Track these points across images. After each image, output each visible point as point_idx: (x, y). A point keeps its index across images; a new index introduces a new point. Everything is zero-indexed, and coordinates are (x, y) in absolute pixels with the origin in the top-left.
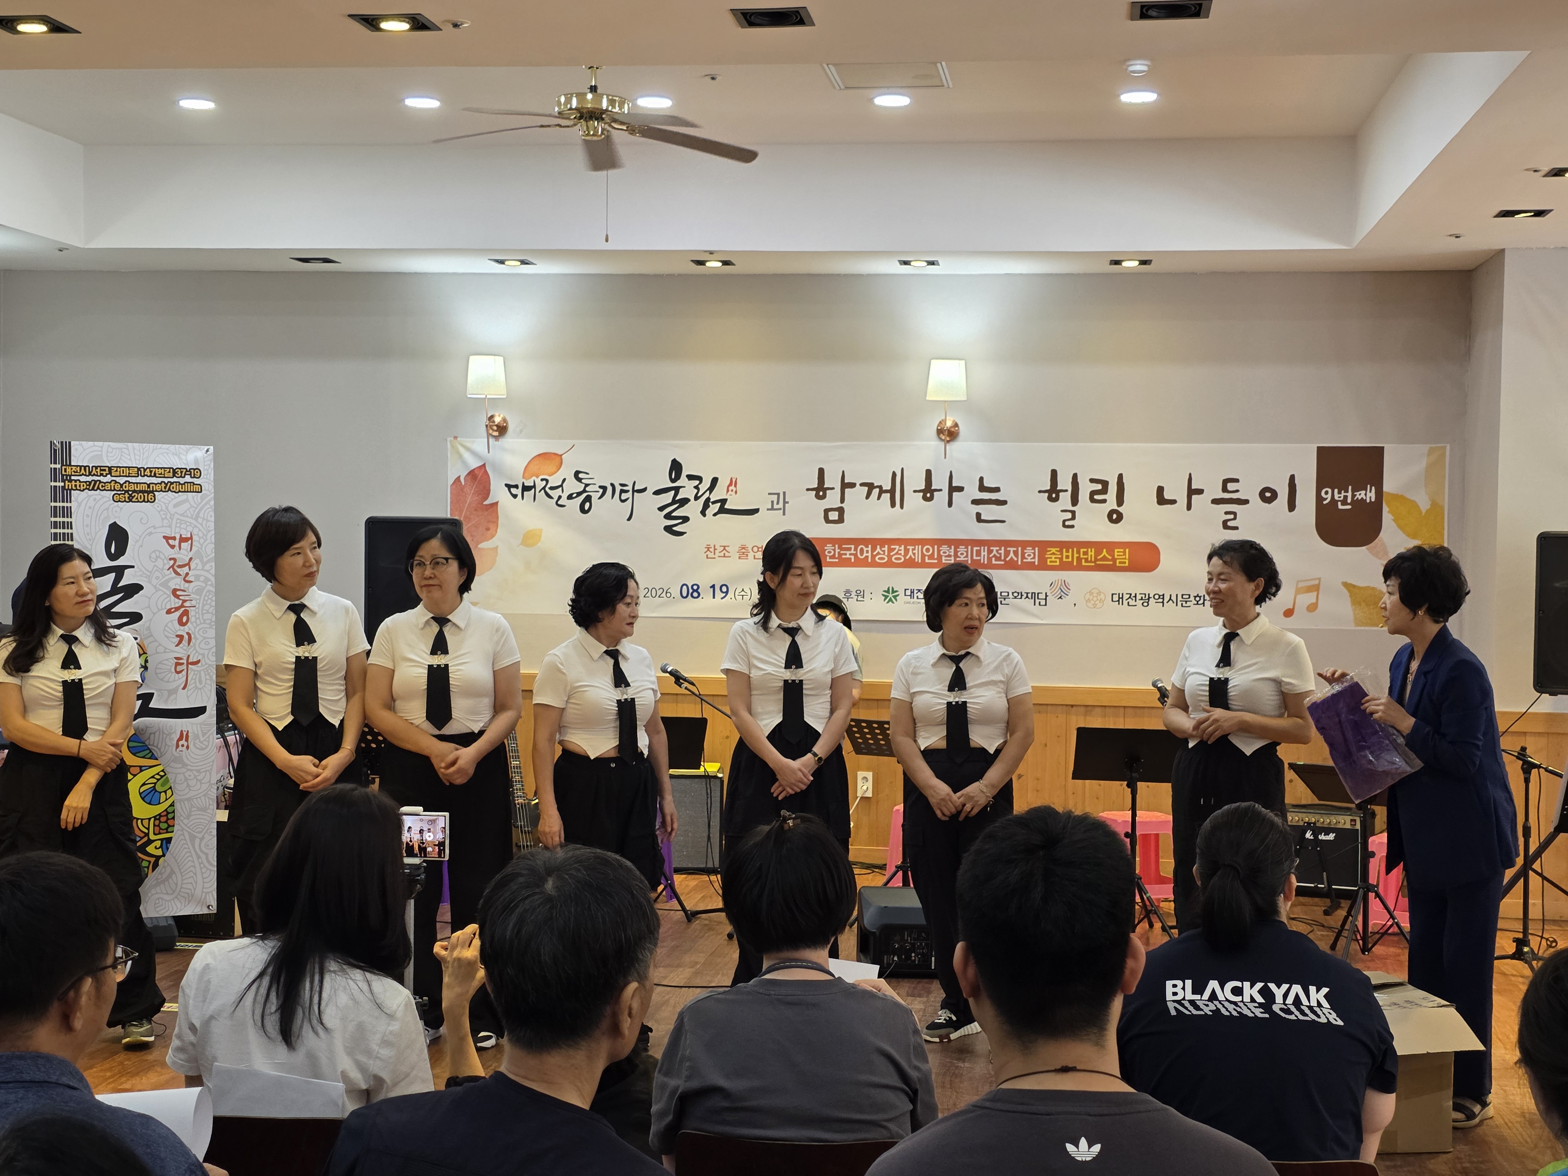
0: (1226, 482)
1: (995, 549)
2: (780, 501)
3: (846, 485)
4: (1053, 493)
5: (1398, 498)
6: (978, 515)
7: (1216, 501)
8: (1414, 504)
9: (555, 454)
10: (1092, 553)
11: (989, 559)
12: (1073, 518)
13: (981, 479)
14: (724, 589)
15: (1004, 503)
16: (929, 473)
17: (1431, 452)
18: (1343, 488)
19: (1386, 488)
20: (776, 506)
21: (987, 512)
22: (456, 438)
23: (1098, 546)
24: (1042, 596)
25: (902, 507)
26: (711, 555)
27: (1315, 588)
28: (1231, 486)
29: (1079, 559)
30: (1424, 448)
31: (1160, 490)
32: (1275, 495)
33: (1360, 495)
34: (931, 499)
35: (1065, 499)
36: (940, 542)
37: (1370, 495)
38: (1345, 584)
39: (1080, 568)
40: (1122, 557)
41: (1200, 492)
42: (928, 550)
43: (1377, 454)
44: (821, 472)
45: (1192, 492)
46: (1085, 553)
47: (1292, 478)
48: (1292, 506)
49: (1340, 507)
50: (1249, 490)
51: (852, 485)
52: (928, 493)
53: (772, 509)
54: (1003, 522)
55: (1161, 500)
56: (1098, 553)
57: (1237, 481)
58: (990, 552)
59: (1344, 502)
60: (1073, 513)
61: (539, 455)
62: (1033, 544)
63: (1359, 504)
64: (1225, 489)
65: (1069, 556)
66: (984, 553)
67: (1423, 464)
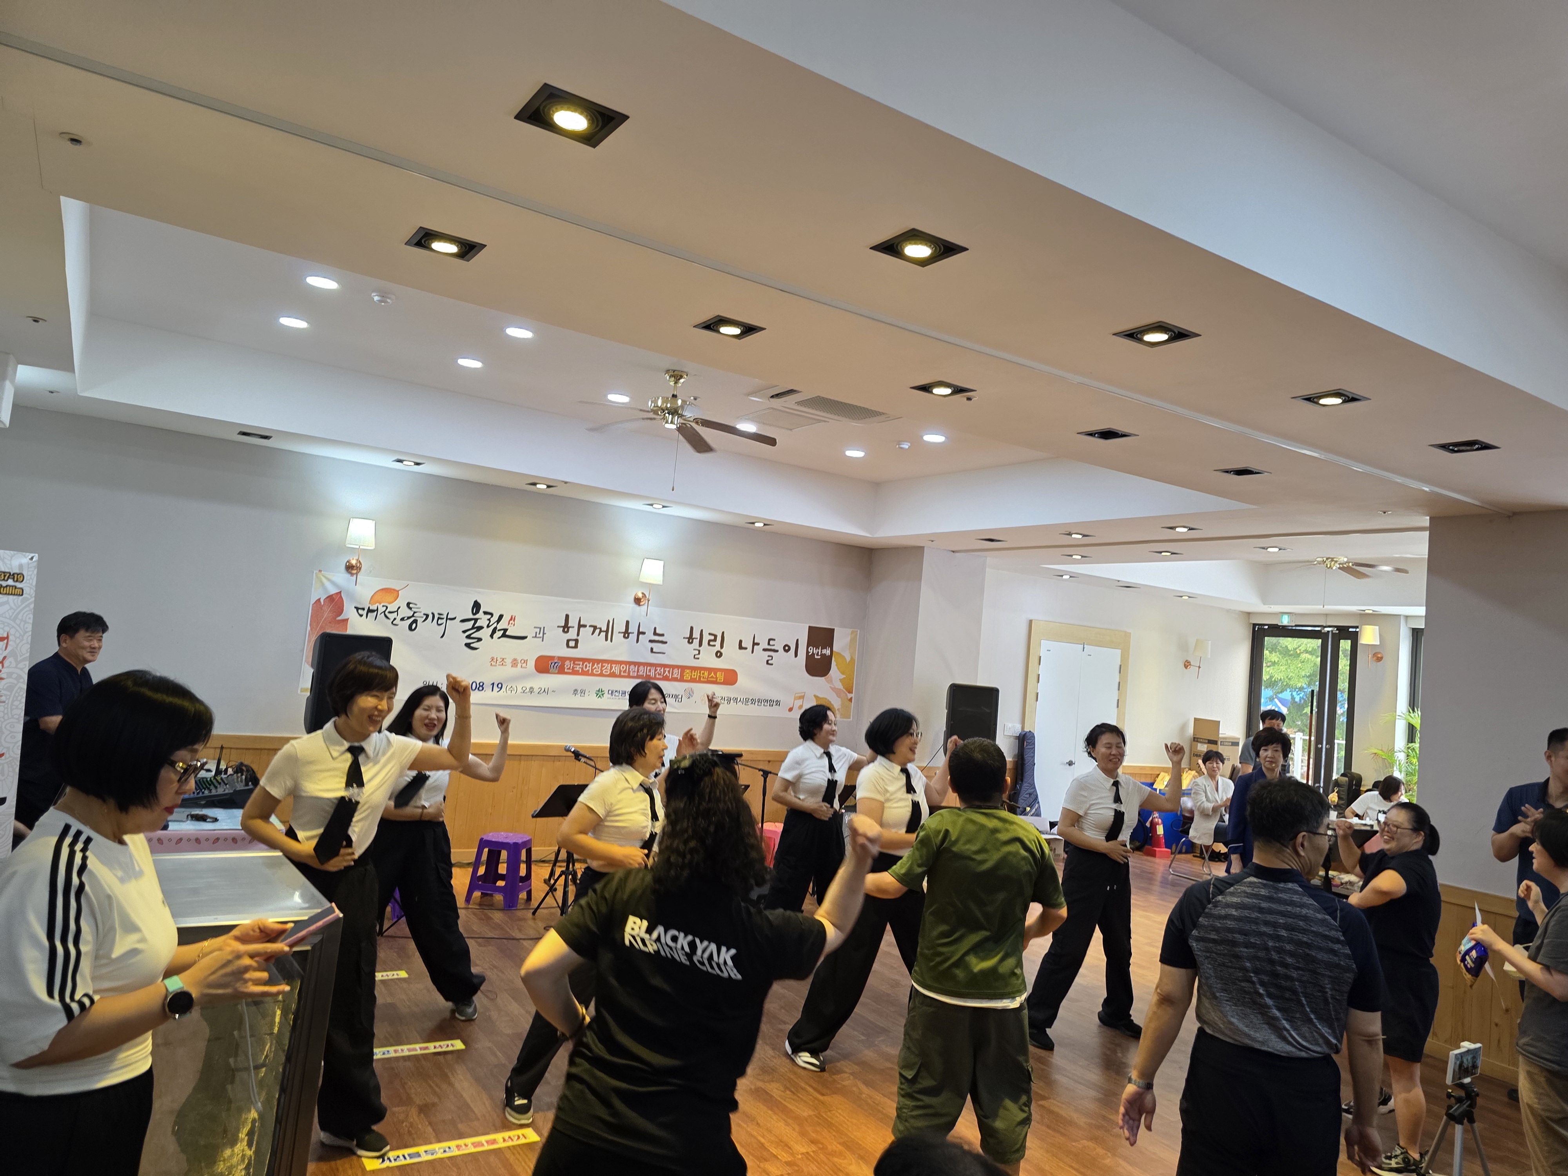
0: (770, 640)
1: (659, 669)
2: (541, 633)
3: (580, 626)
4: (690, 639)
5: (838, 654)
6: (652, 649)
7: (765, 650)
8: (844, 657)
9: (394, 590)
10: (706, 674)
11: (655, 675)
12: (699, 654)
13: (655, 629)
14: (500, 686)
15: (666, 643)
16: (628, 622)
17: (852, 633)
18: (817, 648)
19: (834, 649)
20: (538, 635)
21: (657, 647)
22: (320, 571)
23: (710, 670)
24: (680, 697)
25: (611, 641)
26: (493, 663)
27: (802, 697)
28: (772, 643)
29: (700, 677)
30: (850, 630)
31: (741, 642)
32: (789, 649)
33: (824, 651)
34: (628, 637)
35: (696, 642)
36: (630, 663)
37: (827, 652)
38: (815, 696)
39: (700, 681)
40: (720, 676)
41: (758, 644)
42: (623, 668)
43: (831, 632)
44: (567, 616)
45: (755, 644)
46: (703, 674)
47: (797, 640)
48: (796, 655)
49: (816, 657)
50: (779, 646)
51: (585, 626)
52: (626, 634)
53: (536, 637)
54: (664, 653)
55: (741, 647)
56: (709, 674)
57: (774, 640)
58: (656, 670)
59: (818, 655)
60: (699, 651)
61: (382, 589)
62: (678, 667)
63: (823, 655)
64: (769, 644)
65: (695, 675)
66: (653, 671)
67: (849, 639)
